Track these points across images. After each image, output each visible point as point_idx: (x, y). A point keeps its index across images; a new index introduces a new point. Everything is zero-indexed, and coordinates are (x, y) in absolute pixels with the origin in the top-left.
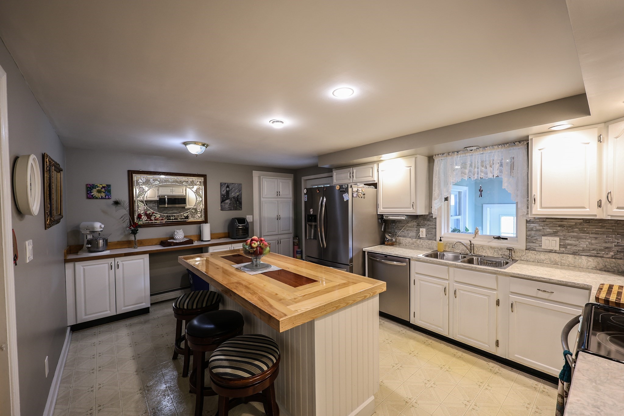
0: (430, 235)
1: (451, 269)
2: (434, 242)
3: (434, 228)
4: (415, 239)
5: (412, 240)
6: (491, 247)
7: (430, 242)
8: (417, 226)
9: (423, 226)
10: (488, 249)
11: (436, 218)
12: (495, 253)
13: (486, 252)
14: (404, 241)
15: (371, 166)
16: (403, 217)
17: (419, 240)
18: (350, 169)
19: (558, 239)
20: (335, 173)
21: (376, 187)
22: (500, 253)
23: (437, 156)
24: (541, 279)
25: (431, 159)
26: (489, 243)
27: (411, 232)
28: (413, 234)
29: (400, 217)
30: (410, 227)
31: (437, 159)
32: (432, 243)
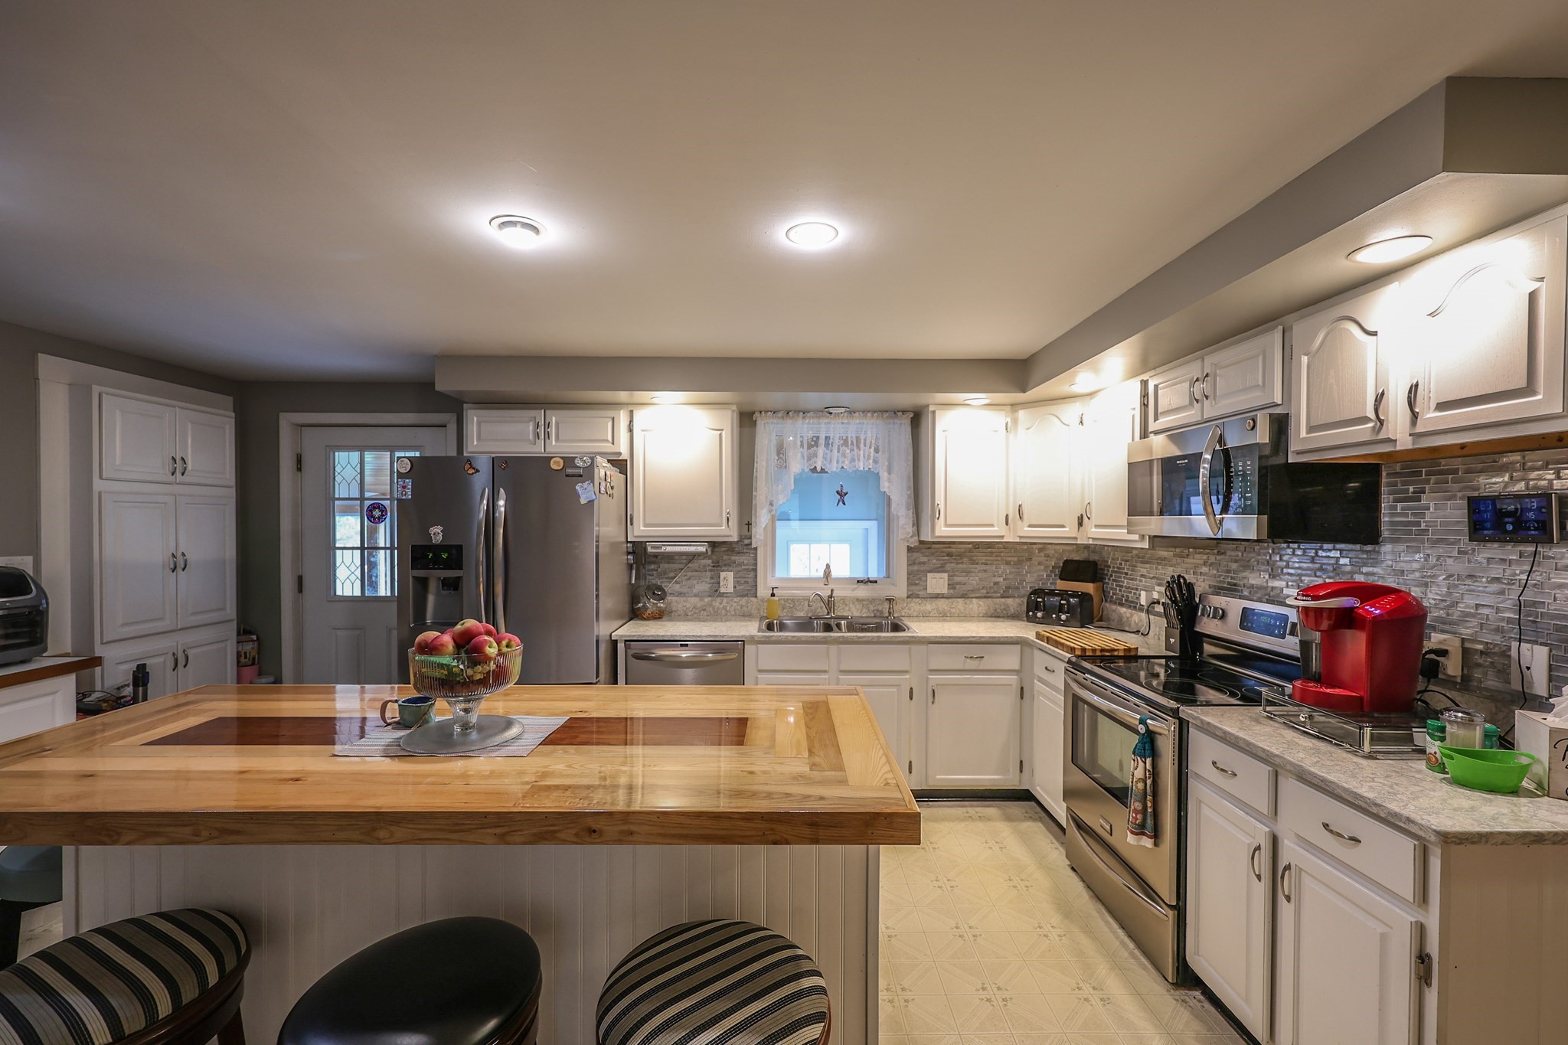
0: (742, 587)
1: (833, 648)
2: (754, 599)
3: (752, 569)
4: (710, 599)
5: (701, 600)
6: (858, 600)
7: (744, 601)
8: (714, 566)
9: (729, 566)
10: (853, 603)
11: (756, 549)
12: (864, 610)
13: (849, 610)
14: (680, 606)
15: (611, 413)
16: (702, 548)
17: (719, 600)
18: (539, 411)
19: (946, 575)
20: (475, 419)
21: (623, 471)
22: (872, 608)
23: (763, 413)
24: (970, 639)
25: (747, 420)
26: (855, 592)
27: (698, 583)
28: (703, 586)
29: (695, 548)
30: (697, 571)
31: (763, 422)
32: (748, 603)
